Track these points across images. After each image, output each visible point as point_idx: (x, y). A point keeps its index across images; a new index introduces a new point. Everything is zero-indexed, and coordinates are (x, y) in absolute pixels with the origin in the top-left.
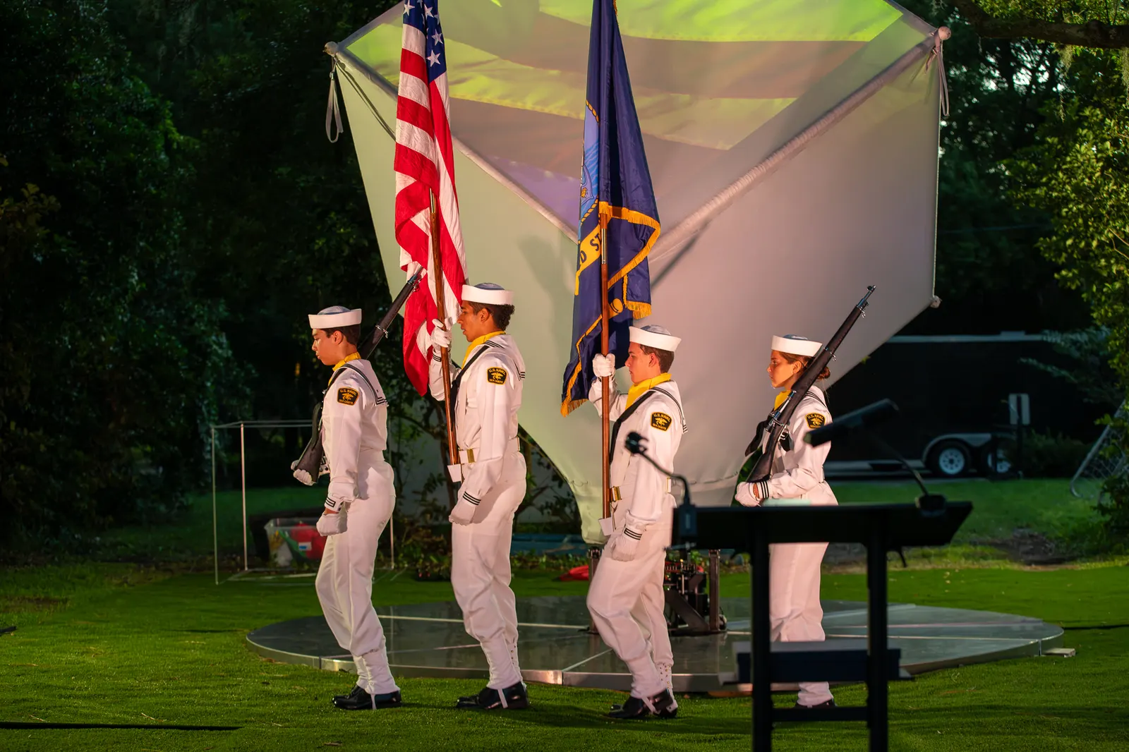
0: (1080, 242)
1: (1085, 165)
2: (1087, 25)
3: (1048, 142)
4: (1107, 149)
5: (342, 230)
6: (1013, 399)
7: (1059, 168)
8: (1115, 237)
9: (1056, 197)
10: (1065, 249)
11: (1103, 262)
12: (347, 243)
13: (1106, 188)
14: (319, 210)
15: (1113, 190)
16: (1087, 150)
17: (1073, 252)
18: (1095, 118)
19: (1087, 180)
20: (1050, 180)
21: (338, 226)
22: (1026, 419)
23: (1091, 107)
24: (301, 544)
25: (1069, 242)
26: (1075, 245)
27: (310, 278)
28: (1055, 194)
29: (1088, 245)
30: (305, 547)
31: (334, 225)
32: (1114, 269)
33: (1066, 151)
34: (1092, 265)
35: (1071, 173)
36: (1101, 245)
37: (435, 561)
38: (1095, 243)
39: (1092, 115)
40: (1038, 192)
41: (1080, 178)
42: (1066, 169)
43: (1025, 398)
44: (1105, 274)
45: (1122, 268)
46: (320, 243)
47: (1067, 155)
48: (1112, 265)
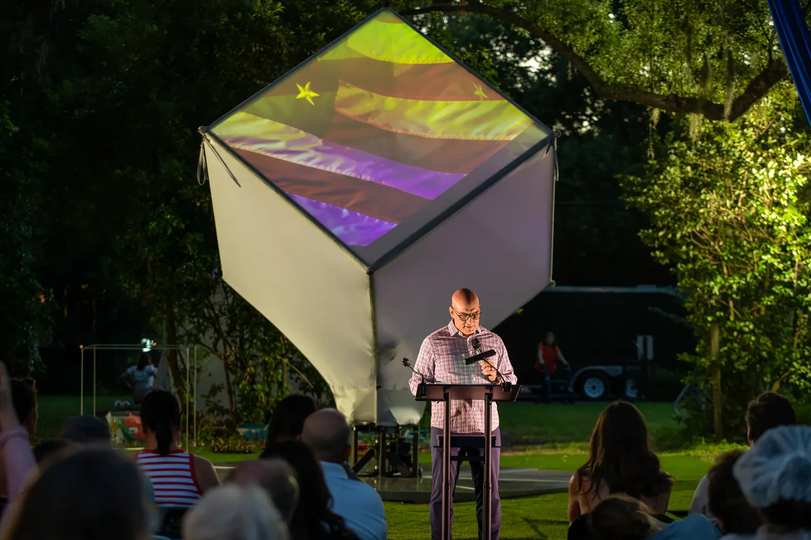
0: (668, 234)
1: (672, 182)
2: (668, 97)
3: (649, 164)
4: (688, 172)
5: (169, 216)
6: (640, 339)
7: (655, 183)
8: (693, 232)
9: (653, 204)
10: (658, 239)
11: (684, 248)
12: (172, 225)
13: (684, 200)
14: (152, 202)
15: (689, 202)
16: (674, 172)
17: (663, 241)
18: (682, 149)
19: (673, 194)
20: (649, 190)
21: (166, 213)
22: (650, 356)
23: (678, 142)
24: (131, 429)
25: (661, 234)
26: (665, 236)
27: (146, 249)
28: (651, 201)
29: (674, 235)
30: (133, 431)
31: (163, 212)
32: (691, 254)
33: (661, 171)
34: (675, 251)
35: (663, 186)
36: (683, 237)
37: (222, 442)
38: (678, 236)
39: (680, 147)
40: (639, 199)
41: (668, 190)
42: (660, 184)
43: (650, 339)
44: (684, 257)
45: (697, 253)
46: (153, 225)
47: (661, 173)
48: (690, 250)
